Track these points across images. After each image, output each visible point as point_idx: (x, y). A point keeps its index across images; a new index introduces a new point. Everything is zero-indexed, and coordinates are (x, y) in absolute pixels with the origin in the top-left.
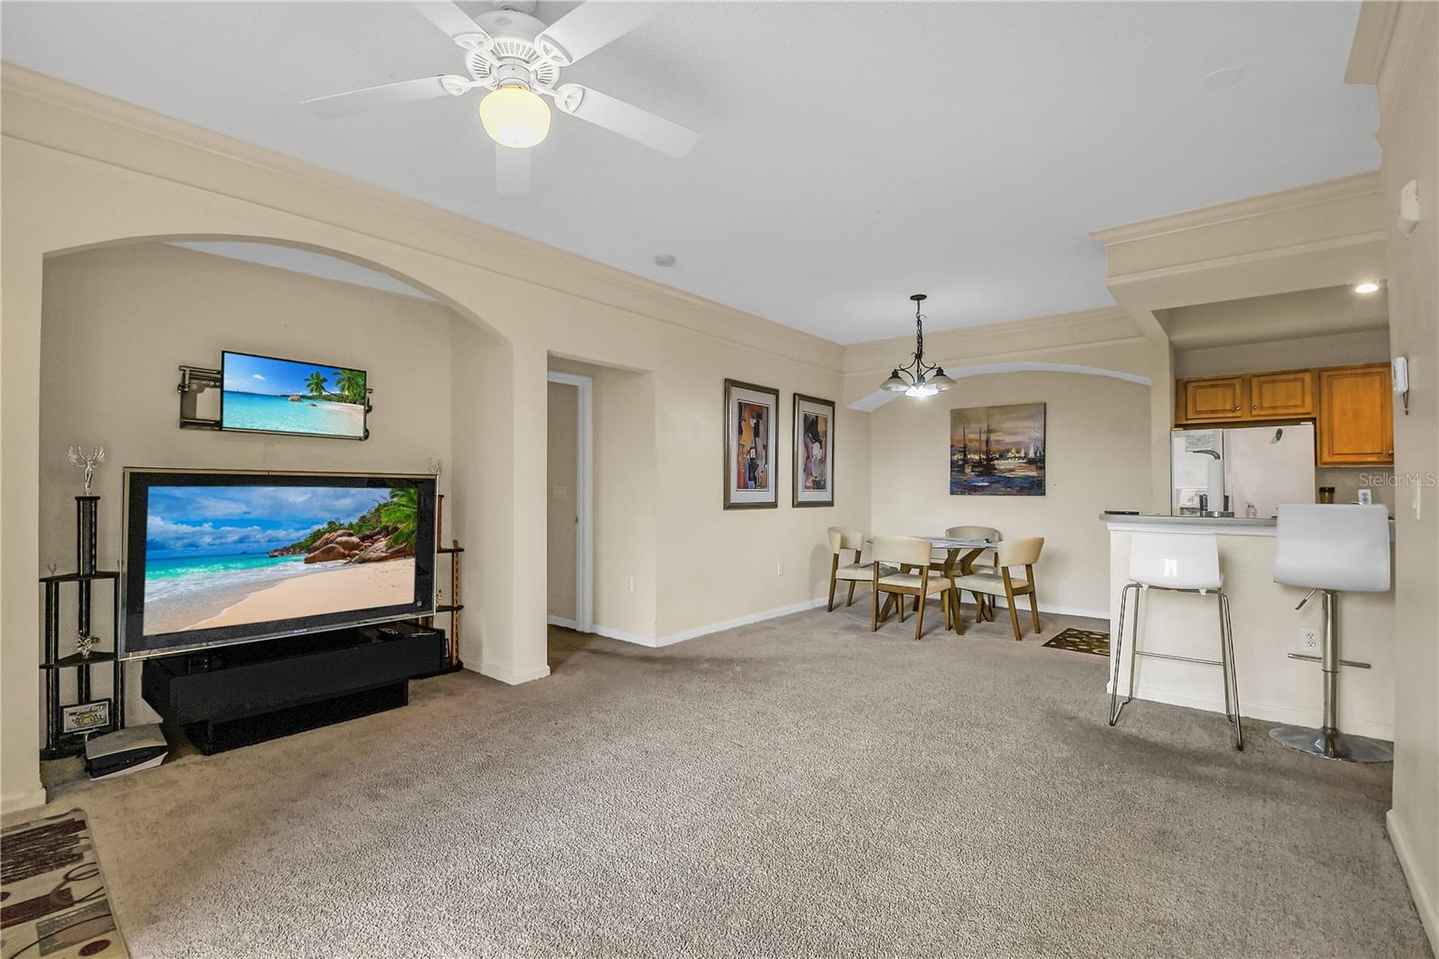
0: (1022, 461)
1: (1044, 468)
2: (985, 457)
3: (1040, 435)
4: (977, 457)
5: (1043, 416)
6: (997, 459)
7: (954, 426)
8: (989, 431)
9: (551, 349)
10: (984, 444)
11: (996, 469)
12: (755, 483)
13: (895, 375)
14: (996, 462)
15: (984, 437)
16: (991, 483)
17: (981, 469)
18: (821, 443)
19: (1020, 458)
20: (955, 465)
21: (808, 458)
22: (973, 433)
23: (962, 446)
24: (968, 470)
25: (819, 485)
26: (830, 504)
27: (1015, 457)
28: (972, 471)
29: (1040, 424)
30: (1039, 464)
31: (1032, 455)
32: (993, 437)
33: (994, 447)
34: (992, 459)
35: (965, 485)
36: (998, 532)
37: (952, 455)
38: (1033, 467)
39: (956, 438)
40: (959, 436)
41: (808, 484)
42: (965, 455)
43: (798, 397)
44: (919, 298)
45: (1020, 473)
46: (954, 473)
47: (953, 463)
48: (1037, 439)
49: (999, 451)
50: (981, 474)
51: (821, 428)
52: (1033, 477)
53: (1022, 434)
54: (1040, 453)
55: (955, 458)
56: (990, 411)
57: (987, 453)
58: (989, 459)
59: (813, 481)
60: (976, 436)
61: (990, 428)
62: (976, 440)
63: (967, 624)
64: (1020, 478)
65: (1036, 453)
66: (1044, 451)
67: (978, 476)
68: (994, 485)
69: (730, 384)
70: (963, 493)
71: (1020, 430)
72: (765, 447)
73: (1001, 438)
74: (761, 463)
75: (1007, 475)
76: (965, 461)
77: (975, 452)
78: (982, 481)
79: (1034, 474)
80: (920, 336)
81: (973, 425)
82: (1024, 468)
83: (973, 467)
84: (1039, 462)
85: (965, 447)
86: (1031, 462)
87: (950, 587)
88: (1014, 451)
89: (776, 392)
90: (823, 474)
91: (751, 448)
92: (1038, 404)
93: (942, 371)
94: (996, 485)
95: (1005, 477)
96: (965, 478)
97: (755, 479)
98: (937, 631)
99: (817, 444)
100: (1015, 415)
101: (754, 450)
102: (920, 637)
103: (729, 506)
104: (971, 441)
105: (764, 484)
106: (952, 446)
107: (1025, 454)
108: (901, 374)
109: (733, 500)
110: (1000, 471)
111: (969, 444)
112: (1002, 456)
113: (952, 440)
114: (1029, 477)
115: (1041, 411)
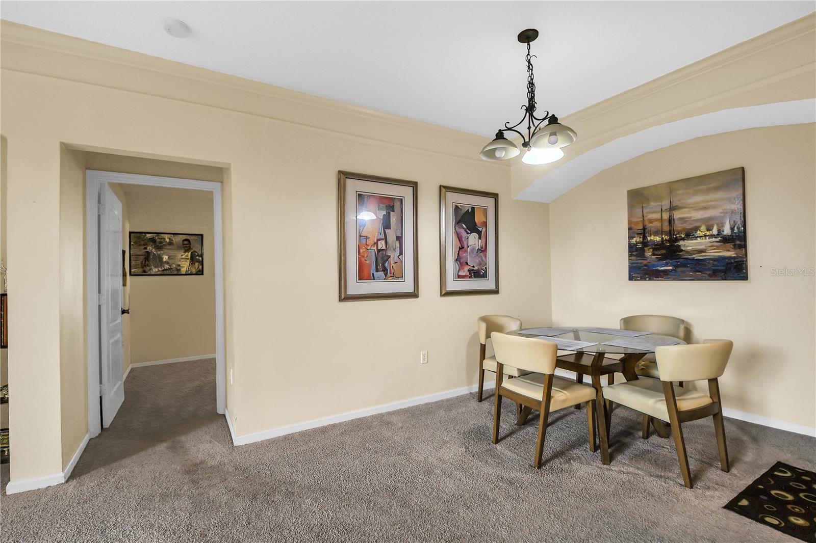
0: (714, 239)
1: (745, 246)
2: (667, 238)
3: (738, 206)
4: (658, 239)
5: (741, 183)
6: (683, 239)
7: (631, 207)
8: (672, 209)
9: (65, 141)
10: (667, 224)
11: (682, 251)
12: (386, 275)
13: (500, 136)
14: (681, 243)
15: (666, 216)
16: (676, 267)
17: (664, 251)
18: (479, 233)
19: (712, 236)
20: (634, 249)
21: (461, 248)
22: (654, 212)
23: (642, 228)
24: (648, 253)
25: (477, 274)
26: (496, 292)
27: (705, 236)
28: (653, 255)
29: (737, 193)
30: (738, 242)
31: (727, 231)
32: (677, 215)
33: (678, 226)
34: (677, 240)
35: (645, 270)
36: (683, 321)
37: (630, 238)
38: (730, 245)
39: (634, 220)
40: (637, 218)
41: (461, 273)
42: (644, 237)
43: (444, 189)
44: (527, 36)
45: (713, 254)
46: (633, 258)
47: (632, 248)
48: (733, 212)
49: (684, 229)
50: (663, 258)
51: (478, 219)
52: (730, 258)
53: (714, 207)
54: (738, 228)
55: (634, 241)
56: (672, 187)
57: (670, 233)
58: (673, 240)
59: (469, 271)
60: (657, 216)
61: (674, 204)
62: (656, 220)
63: (627, 440)
64: (710, 259)
65: (732, 229)
66: (745, 226)
67: (660, 259)
68: (679, 270)
69: (344, 176)
70: (643, 279)
71: (712, 203)
72: (399, 239)
73: (685, 215)
74: (393, 255)
75: (696, 257)
76: (645, 244)
77: (656, 233)
78: (666, 265)
79: (731, 254)
80: (531, 84)
81: (653, 204)
82: (718, 247)
83: (654, 249)
84: (738, 240)
85: (644, 229)
86: (726, 240)
87: (594, 397)
88: (703, 228)
89: (414, 185)
90: (483, 263)
91: (378, 240)
92: (733, 171)
93: (557, 119)
94: (683, 269)
95: (693, 259)
96: (645, 262)
97: (385, 270)
98: (576, 452)
99: (475, 235)
100: (704, 187)
101: (383, 242)
102: (540, 464)
103: (345, 297)
104: (651, 221)
105: (397, 275)
106: (630, 229)
107: (719, 230)
108: (507, 134)
109: (351, 291)
110: (688, 252)
111: (649, 225)
112: (689, 235)
113: (630, 222)
114: (724, 258)
115: (738, 177)
